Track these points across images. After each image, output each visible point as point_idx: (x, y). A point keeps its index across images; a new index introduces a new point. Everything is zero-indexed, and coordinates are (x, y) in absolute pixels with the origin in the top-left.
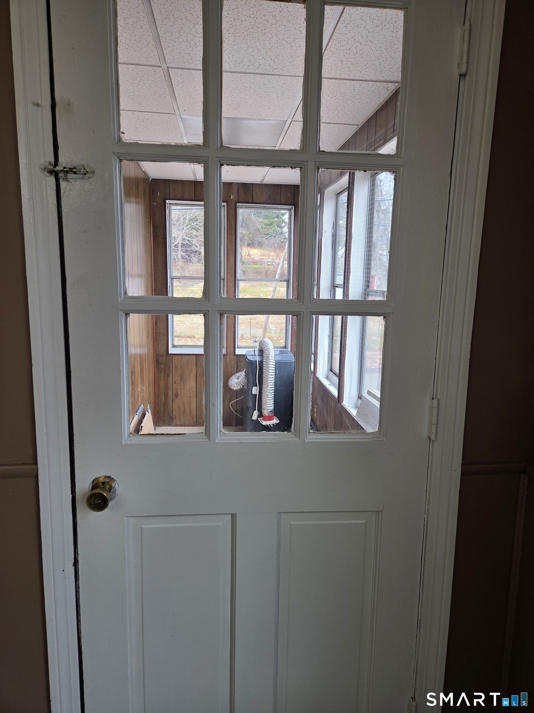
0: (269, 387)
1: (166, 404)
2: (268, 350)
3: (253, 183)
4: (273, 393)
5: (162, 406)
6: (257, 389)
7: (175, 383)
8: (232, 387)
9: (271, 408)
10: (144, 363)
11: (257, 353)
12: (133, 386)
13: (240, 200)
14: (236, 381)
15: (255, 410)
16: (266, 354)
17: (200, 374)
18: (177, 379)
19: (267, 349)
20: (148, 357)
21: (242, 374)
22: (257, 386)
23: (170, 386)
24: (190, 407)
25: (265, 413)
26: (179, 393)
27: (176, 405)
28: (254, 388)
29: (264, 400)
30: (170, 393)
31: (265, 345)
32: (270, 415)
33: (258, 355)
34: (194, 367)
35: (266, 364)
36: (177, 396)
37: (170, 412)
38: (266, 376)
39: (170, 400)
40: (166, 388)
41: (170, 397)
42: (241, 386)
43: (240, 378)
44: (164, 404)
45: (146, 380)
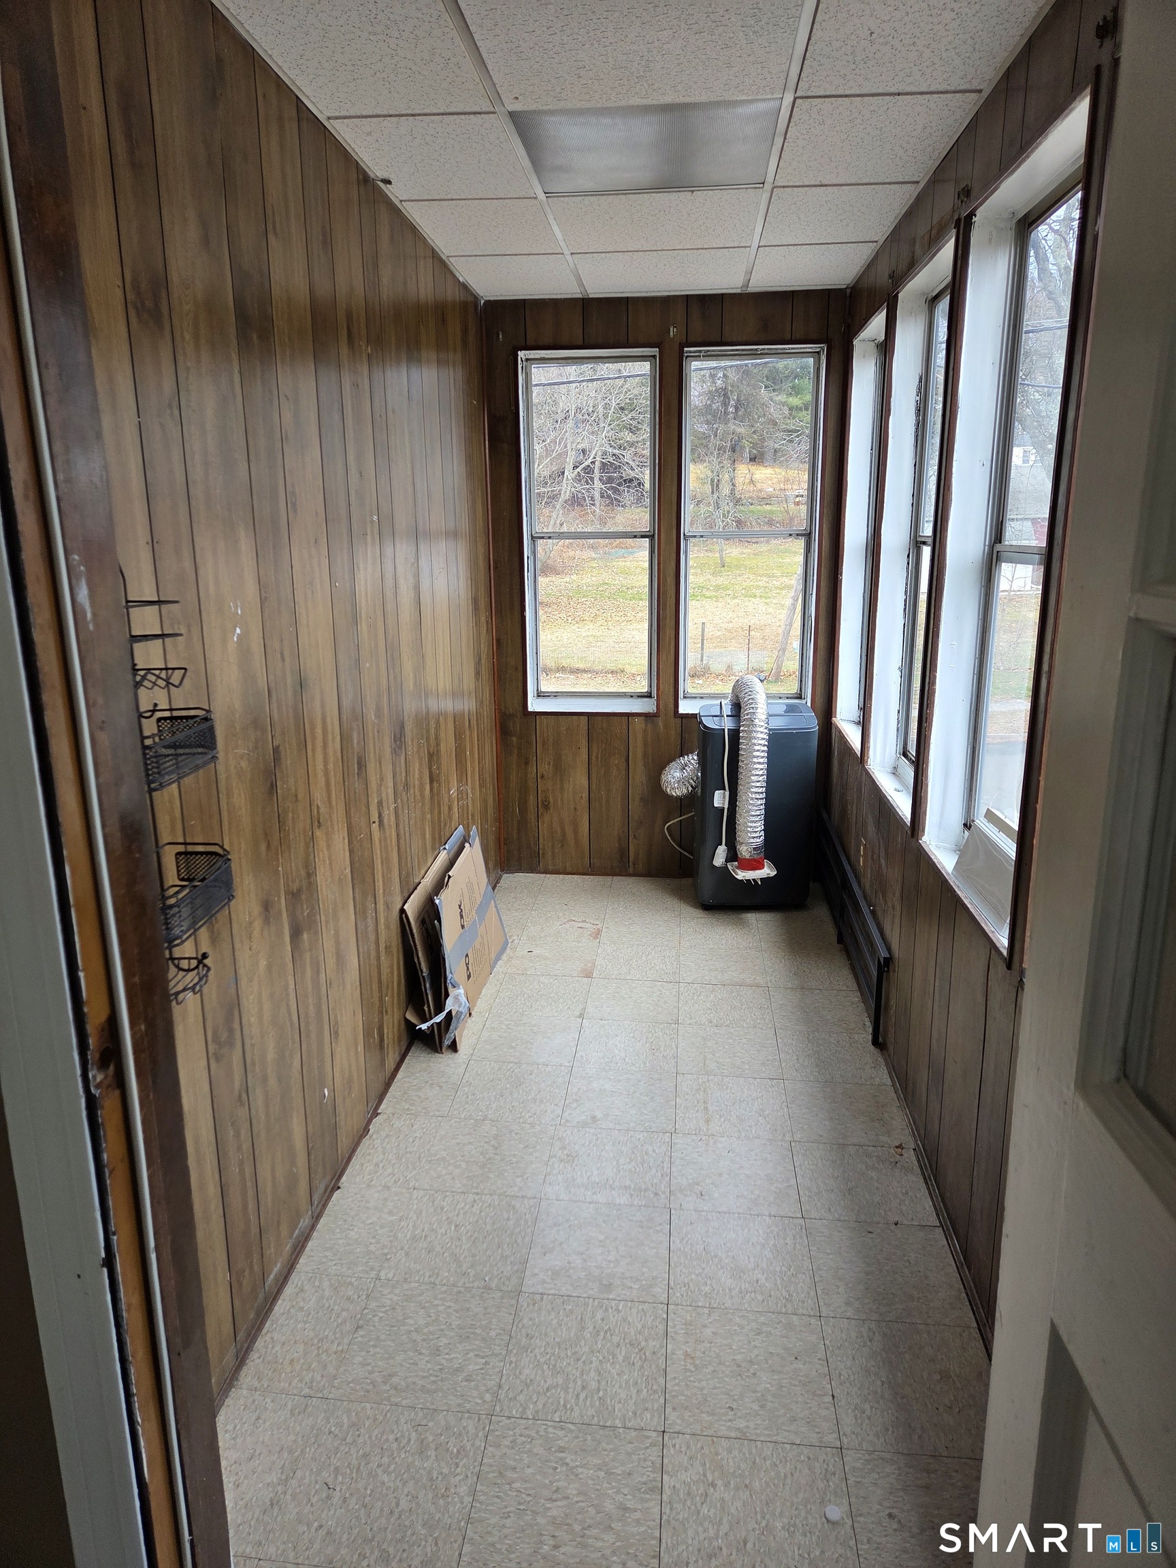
0: (752, 793)
1: (523, 823)
2: (752, 703)
3: (723, 291)
4: (763, 807)
5: (515, 827)
6: (724, 797)
7: (542, 777)
8: (668, 790)
9: (758, 840)
10: (468, 733)
11: (727, 710)
12: (435, 785)
13: (691, 339)
14: (678, 774)
15: (721, 844)
16: (747, 714)
17: (597, 758)
18: (545, 768)
19: (751, 701)
20: (477, 720)
21: (692, 760)
22: (725, 789)
23: (531, 784)
24: (576, 831)
25: (744, 851)
26: (551, 800)
27: (545, 825)
28: (717, 793)
29: (740, 821)
30: (532, 799)
31: (746, 691)
32: (755, 857)
33: (727, 716)
34: (584, 743)
35: (745, 738)
36: (546, 807)
37: (532, 843)
38: (747, 764)
39: (532, 817)
40: (524, 789)
41: (532, 808)
42: (690, 789)
43: (687, 768)
44: (519, 823)
45: (473, 772)
